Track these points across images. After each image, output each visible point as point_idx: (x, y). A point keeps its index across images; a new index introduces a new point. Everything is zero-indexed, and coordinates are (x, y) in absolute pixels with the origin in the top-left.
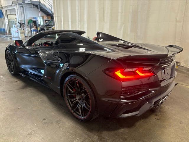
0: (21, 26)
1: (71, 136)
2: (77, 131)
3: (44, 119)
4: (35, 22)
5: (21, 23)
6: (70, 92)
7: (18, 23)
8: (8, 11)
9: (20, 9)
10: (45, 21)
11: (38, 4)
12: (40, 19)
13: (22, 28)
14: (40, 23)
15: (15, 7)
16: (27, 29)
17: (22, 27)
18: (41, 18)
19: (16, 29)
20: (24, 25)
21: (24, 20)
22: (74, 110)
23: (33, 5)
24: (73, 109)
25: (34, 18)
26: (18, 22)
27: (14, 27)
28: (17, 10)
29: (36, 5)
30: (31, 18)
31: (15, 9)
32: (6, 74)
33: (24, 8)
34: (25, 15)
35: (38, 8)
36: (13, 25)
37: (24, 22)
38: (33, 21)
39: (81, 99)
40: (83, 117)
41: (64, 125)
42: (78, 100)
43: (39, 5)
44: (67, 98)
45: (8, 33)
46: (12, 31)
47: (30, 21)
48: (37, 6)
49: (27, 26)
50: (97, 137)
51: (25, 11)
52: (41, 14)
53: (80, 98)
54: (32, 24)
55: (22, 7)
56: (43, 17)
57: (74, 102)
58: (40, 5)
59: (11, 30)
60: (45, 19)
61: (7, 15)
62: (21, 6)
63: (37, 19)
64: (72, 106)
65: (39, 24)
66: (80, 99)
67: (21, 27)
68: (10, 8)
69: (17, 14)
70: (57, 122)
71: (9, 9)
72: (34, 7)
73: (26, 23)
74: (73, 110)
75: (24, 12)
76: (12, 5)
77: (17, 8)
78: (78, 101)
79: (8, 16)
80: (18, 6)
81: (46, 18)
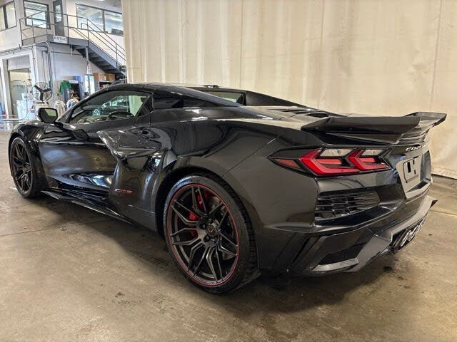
0: (42, 95)
1: (195, 330)
2: (210, 319)
3: (120, 294)
4: (76, 88)
5: (43, 89)
6: (181, 224)
7: (34, 89)
8: (10, 63)
9: (40, 56)
10: (102, 84)
11: (84, 45)
12: (89, 80)
13: (45, 101)
14: (89, 90)
15: (29, 53)
16: (57, 102)
17: (44, 98)
18: (92, 78)
19: (30, 104)
20: (48, 92)
21: (50, 83)
22: (196, 269)
23: (73, 47)
24: (191, 268)
25: (74, 78)
26: (36, 86)
27: (24, 99)
28: (34, 59)
29: (79, 48)
30: (68, 77)
31: (29, 56)
32: (11, 197)
33: (51, 54)
34: (53, 70)
35: (84, 56)
36: (23, 94)
37: (50, 86)
38: (72, 85)
39: (210, 238)
40: (220, 281)
41: (173, 306)
42: (202, 242)
43: (87, 49)
44: (176, 241)
45: (7, 114)
46: (19, 109)
47: (65, 84)
48: (82, 52)
49: (56, 96)
50: (264, 331)
51: (52, 62)
52: (91, 68)
53: (207, 235)
54: (68, 92)
55: (46, 52)
56: (95, 75)
57: (192, 248)
58: (89, 49)
59: (16, 105)
60: (101, 80)
61: (9, 72)
62: (44, 49)
63: (82, 81)
64: (188, 260)
65: (87, 91)
66: (207, 237)
67: (41, 98)
68: (17, 55)
69: (32, 69)
70: (155, 299)
71: (13, 56)
72: (76, 52)
73: (55, 90)
74: (193, 271)
75: (50, 65)
76: (20, 48)
77: (33, 54)
78: (204, 243)
79: (11, 73)
80: (37, 49)
81: (103, 78)
